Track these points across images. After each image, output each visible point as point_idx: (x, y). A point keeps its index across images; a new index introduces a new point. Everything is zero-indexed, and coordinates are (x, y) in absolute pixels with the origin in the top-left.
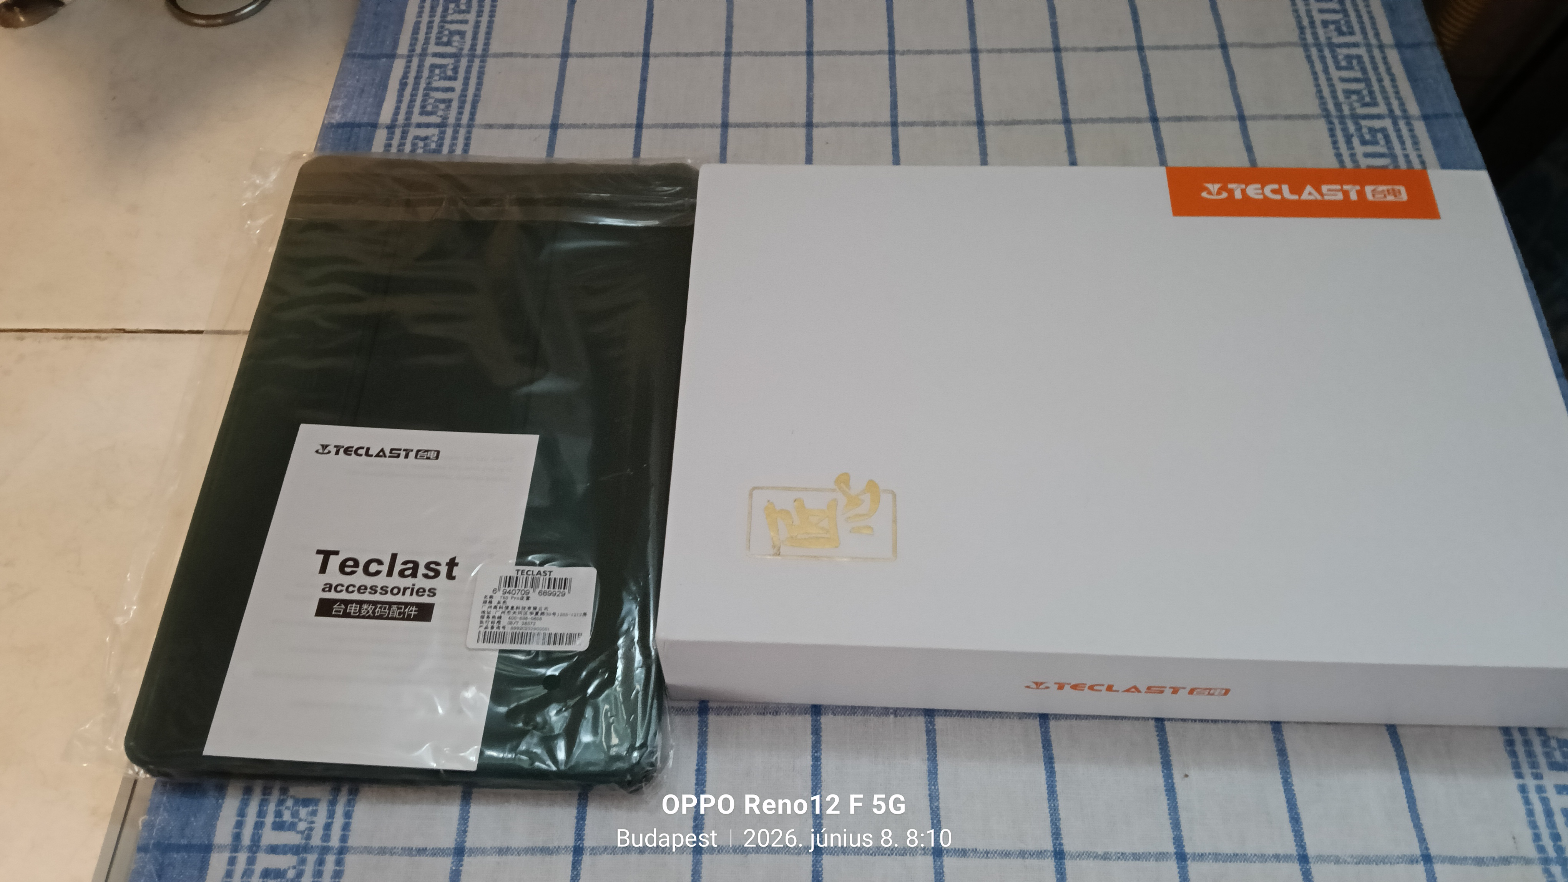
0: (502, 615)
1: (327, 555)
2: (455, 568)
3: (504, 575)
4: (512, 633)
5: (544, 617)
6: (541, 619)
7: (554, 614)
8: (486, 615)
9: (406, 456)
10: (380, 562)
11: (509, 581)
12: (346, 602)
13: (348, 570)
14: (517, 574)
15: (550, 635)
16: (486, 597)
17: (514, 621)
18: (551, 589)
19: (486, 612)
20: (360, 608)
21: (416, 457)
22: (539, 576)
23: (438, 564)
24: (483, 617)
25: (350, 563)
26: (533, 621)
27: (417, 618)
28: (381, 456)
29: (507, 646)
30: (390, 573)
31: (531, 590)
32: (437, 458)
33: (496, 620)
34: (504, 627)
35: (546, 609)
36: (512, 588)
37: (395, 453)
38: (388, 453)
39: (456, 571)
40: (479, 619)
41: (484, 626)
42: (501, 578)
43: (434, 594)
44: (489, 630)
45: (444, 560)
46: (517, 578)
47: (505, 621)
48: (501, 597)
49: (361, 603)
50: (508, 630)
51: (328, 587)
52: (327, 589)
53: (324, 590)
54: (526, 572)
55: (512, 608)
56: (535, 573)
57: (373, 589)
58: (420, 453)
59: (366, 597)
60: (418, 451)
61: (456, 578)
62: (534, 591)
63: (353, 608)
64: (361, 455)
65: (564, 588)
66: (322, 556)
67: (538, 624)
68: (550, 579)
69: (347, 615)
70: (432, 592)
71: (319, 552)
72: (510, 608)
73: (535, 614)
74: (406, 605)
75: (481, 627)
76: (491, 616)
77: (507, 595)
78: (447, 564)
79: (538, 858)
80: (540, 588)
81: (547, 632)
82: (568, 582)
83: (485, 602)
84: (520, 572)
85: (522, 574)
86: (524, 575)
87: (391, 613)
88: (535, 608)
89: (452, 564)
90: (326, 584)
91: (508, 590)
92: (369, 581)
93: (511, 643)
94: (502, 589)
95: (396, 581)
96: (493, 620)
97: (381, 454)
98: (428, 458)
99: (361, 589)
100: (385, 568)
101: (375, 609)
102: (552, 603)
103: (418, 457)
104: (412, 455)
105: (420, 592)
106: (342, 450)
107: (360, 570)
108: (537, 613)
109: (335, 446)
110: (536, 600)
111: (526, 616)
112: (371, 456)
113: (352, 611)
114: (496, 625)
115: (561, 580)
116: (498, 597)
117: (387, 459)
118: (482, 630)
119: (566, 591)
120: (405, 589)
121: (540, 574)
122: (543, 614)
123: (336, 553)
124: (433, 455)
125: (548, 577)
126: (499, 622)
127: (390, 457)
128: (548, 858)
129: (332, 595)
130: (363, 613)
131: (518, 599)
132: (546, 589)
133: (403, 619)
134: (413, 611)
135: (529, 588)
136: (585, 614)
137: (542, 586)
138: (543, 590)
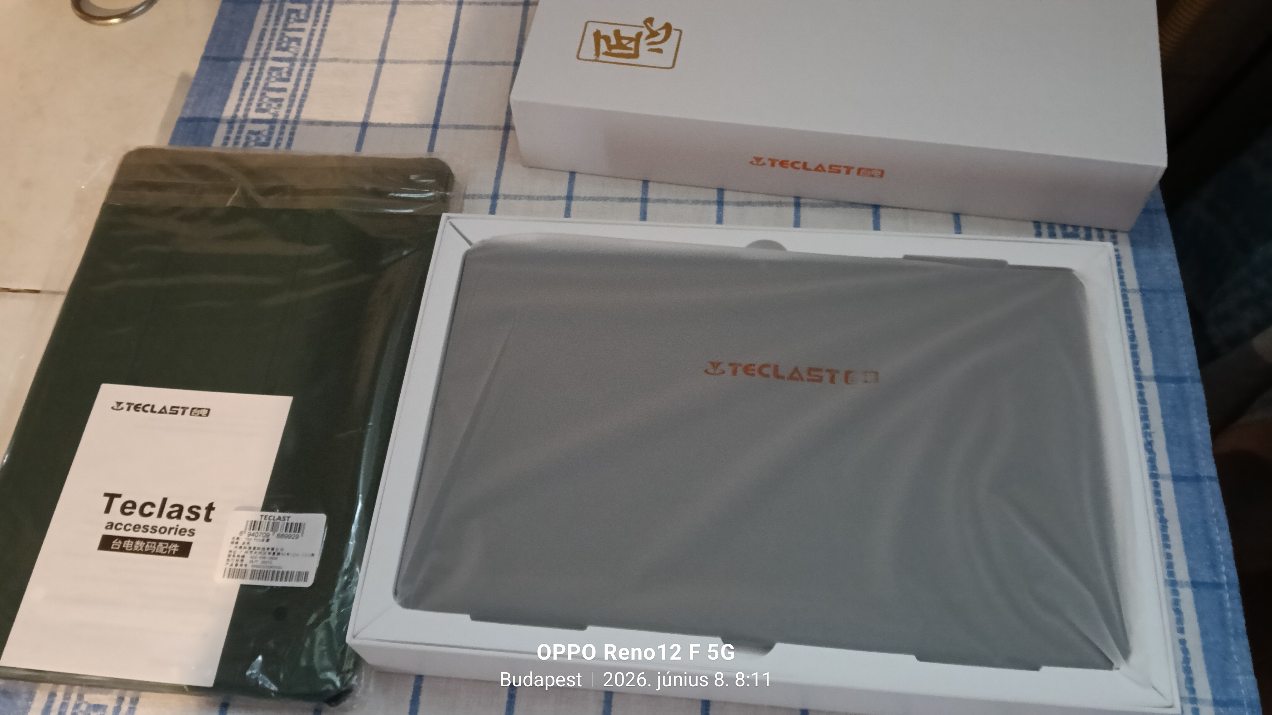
0: (246, 555)
1: (112, 496)
2: (212, 512)
3: (250, 519)
4: (252, 570)
5: (278, 557)
6: (276, 558)
7: (288, 554)
8: (232, 554)
9: (183, 413)
10: (153, 505)
11: (254, 525)
12: (123, 539)
13: (127, 511)
14: (261, 518)
15: (283, 572)
16: (234, 538)
17: (254, 560)
18: (288, 533)
19: (233, 552)
20: (134, 544)
21: (191, 414)
22: (278, 521)
23: (199, 508)
24: (229, 556)
25: (130, 505)
26: (271, 560)
27: (178, 554)
28: (163, 413)
29: (248, 582)
30: (160, 515)
31: (271, 533)
32: (207, 415)
33: (240, 559)
34: (246, 565)
35: (282, 549)
36: (255, 531)
37: (174, 410)
38: (168, 410)
39: (213, 515)
40: (226, 558)
41: (230, 563)
42: (248, 521)
43: (193, 534)
45: (204, 505)
46: (261, 522)
47: (247, 560)
48: (246, 539)
49: (134, 540)
52: (109, 527)
53: (106, 528)
55: (254, 548)
56: (276, 518)
57: (146, 528)
58: (194, 410)
59: (140, 534)
60: (193, 409)
61: (212, 521)
62: (273, 534)
63: (128, 544)
64: (147, 413)
65: (298, 532)
66: (107, 498)
68: (287, 524)
69: (123, 550)
70: (192, 532)
71: (106, 495)
72: (252, 548)
73: (272, 553)
74: (170, 542)
75: (227, 564)
76: (236, 555)
77: (251, 537)
78: (207, 508)
80: (279, 532)
81: (281, 570)
82: (302, 527)
83: (232, 543)
84: (264, 517)
85: (265, 519)
87: (158, 549)
88: (273, 549)
89: (210, 508)
90: (109, 523)
91: (252, 532)
92: (143, 521)
93: (251, 579)
95: (164, 522)
96: (238, 559)
97: (163, 411)
98: (200, 415)
99: (136, 528)
100: (156, 510)
101: (145, 545)
102: (287, 544)
103: (193, 414)
104: (188, 412)
105: (182, 532)
106: (132, 407)
107: (137, 511)
108: (274, 553)
109: (128, 404)
110: (275, 542)
111: (264, 556)
112: (155, 412)
113: (128, 547)
114: (239, 563)
115: (296, 524)
116: (243, 538)
117: (168, 416)
118: (228, 567)
119: (300, 534)
120: (171, 529)
121: (280, 519)
122: (279, 554)
123: (119, 496)
124: (204, 412)
125: (286, 522)
126: (242, 560)
127: (170, 413)
129: (112, 532)
130: (136, 548)
131: (260, 540)
132: (283, 532)
133: (166, 555)
134: (175, 548)
135: (269, 531)
136: (313, 555)
137: (281, 530)
138: (281, 533)
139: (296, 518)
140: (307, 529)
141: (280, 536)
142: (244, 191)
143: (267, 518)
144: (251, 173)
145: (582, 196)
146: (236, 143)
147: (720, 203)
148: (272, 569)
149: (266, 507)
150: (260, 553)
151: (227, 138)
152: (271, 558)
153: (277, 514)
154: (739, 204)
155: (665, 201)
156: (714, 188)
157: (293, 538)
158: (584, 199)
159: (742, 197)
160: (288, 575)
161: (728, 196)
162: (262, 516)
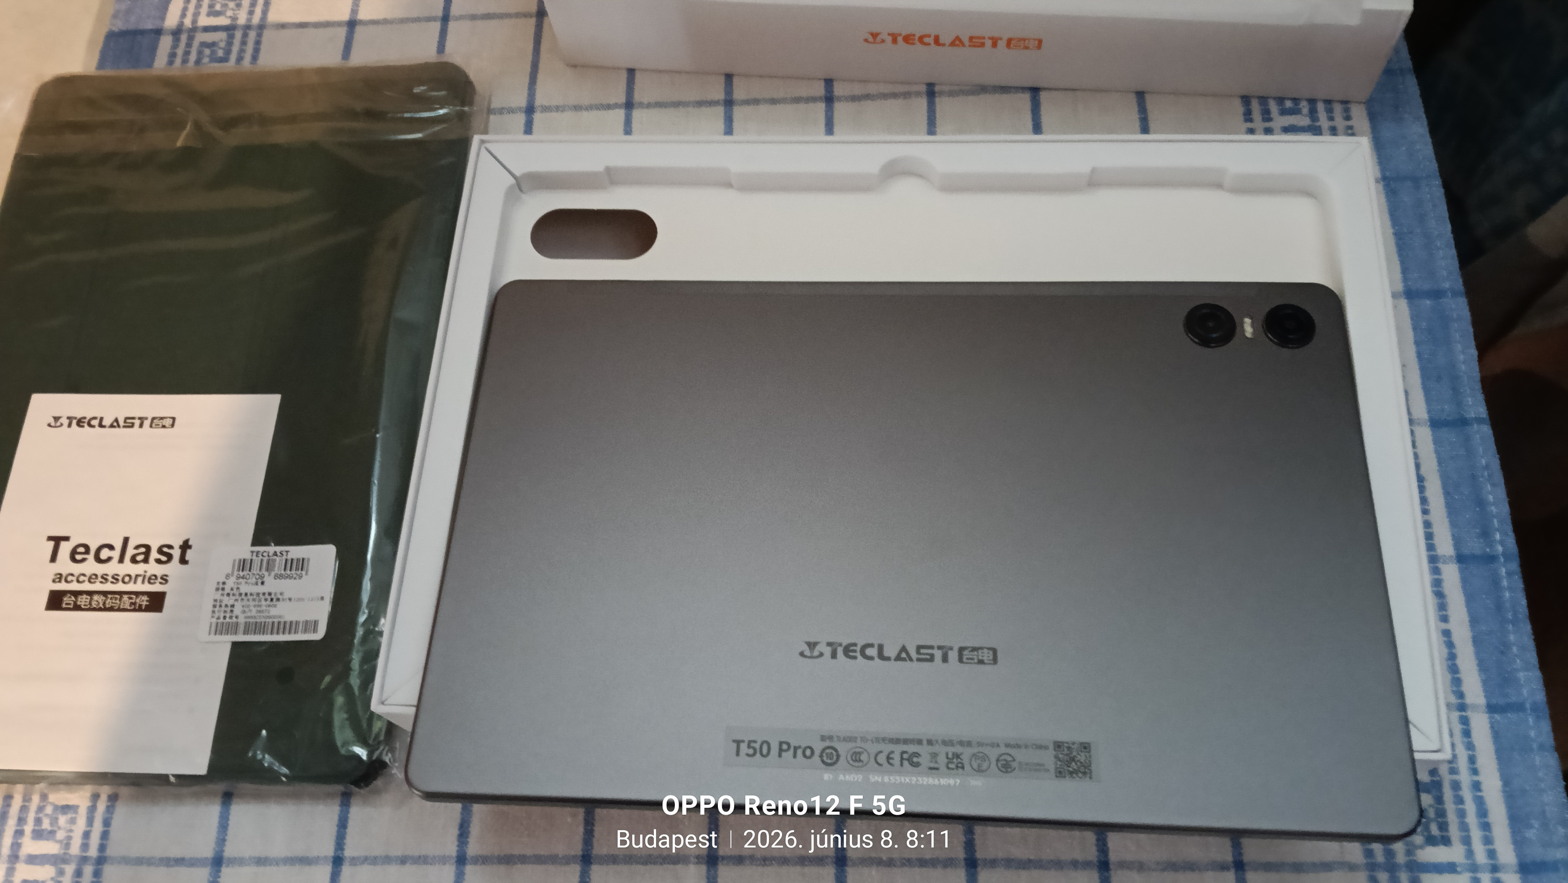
0: (236, 603)
1: (57, 540)
2: (189, 552)
3: (238, 558)
4: (246, 623)
5: (279, 604)
6: (275, 606)
7: (290, 599)
8: (218, 604)
9: (141, 426)
10: (111, 547)
11: (243, 565)
12: (76, 594)
13: (78, 557)
14: (252, 556)
15: (285, 623)
16: (218, 583)
17: (246, 609)
18: (288, 572)
19: (218, 601)
20: (91, 599)
21: (151, 426)
22: (275, 557)
23: (170, 547)
24: (215, 606)
25: (82, 550)
26: (268, 608)
27: (148, 609)
28: (114, 427)
29: (241, 638)
30: (121, 560)
31: (266, 574)
32: (173, 425)
33: (229, 609)
34: (237, 617)
35: (281, 594)
36: (245, 573)
37: (129, 423)
38: (121, 423)
39: (189, 555)
40: (211, 608)
41: (216, 615)
42: (235, 561)
43: (166, 581)
44: (222, 620)
45: (177, 543)
46: (251, 560)
47: (237, 610)
48: (234, 583)
49: (90, 593)
50: (242, 620)
51: (59, 578)
52: (58, 580)
53: (54, 581)
54: (261, 553)
55: (246, 594)
56: (271, 554)
57: (104, 578)
58: (155, 421)
59: (98, 587)
60: (153, 419)
61: (190, 563)
62: (269, 575)
63: (83, 600)
64: (93, 426)
65: (302, 570)
66: (52, 543)
67: (273, 612)
68: (286, 560)
69: (77, 608)
70: (165, 579)
71: (50, 538)
72: (243, 595)
73: (269, 600)
74: (137, 594)
75: (213, 617)
76: (223, 605)
77: (241, 580)
78: (181, 547)
79: (297, 868)
80: (276, 571)
81: (282, 620)
82: (306, 562)
83: (217, 589)
84: (255, 554)
85: (257, 556)
86: (259, 557)
87: (122, 604)
88: (270, 594)
89: (186, 546)
90: (56, 575)
91: (241, 574)
92: (100, 569)
93: (244, 634)
94: (236, 573)
95: (128, 568)
96: (226, 609)
97: (115, 424)
98: (164, 427)
99: (92, 578)
100: (116, 554)
101: (105, 600)
102: (287, 587)
103: (154, 425)
104: (147, 423)
105: (152, 579)
106: (74, 422)
107: (91, 557)
108: (272, 600)
109: (68, 418)
110: (272, 585)
111: (260, 604)
112: (104, 427)
113: (83, 603)
114: (228, 615)
115: (298, 560)
116: (231, 583)
117: (122, 430)
118: (214, 620)
119: (304, 573)
120: (137, 576)
121: (277, 555)
122: (278, 600)
123: (67, 539)
124: (168, 422)
125: (284, 557)
126: (232, 611)
127: (124, 427)
128: (307, 869)
129: (62, 586)
130: (94, 604)
131: (252, 584)
132: (283, 572)
133: (134, 610)
134: (144, 601)
135: (264, 571)
136: (322, 598)
137: (278, 569)
138: (279, 573)
139: (296, 552)
140: (312, 566)
141: (278, 577)
142: (197, 126)
143: (260, 555)
144: (206, 100)
145: (646, 101)
146: (185, 61)
147: (829, 99)
148: (270, 620)
149: (259, 539)
150: (254, 600)
151: (172, 55)
152: (269, 606)
153: (272, 549)
154: (854, 98)
155: (756, 102)
156: (820, 79)
157: (295, 579)
158: (649, 106)
159: (858, 90)
160: (291, 627)
161: (839, 90)
162: (252, 552)
